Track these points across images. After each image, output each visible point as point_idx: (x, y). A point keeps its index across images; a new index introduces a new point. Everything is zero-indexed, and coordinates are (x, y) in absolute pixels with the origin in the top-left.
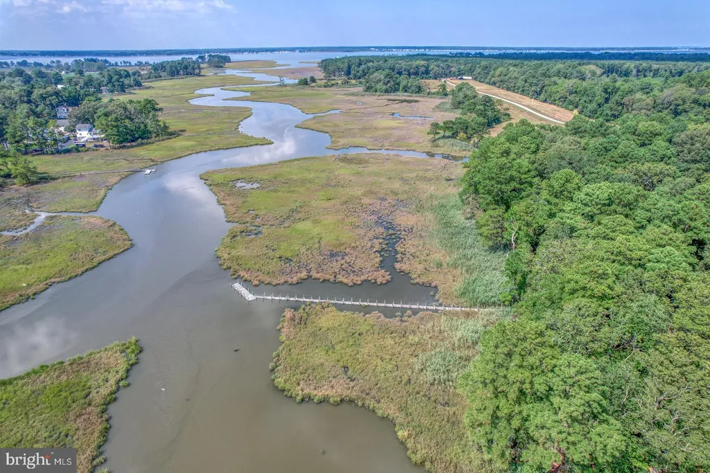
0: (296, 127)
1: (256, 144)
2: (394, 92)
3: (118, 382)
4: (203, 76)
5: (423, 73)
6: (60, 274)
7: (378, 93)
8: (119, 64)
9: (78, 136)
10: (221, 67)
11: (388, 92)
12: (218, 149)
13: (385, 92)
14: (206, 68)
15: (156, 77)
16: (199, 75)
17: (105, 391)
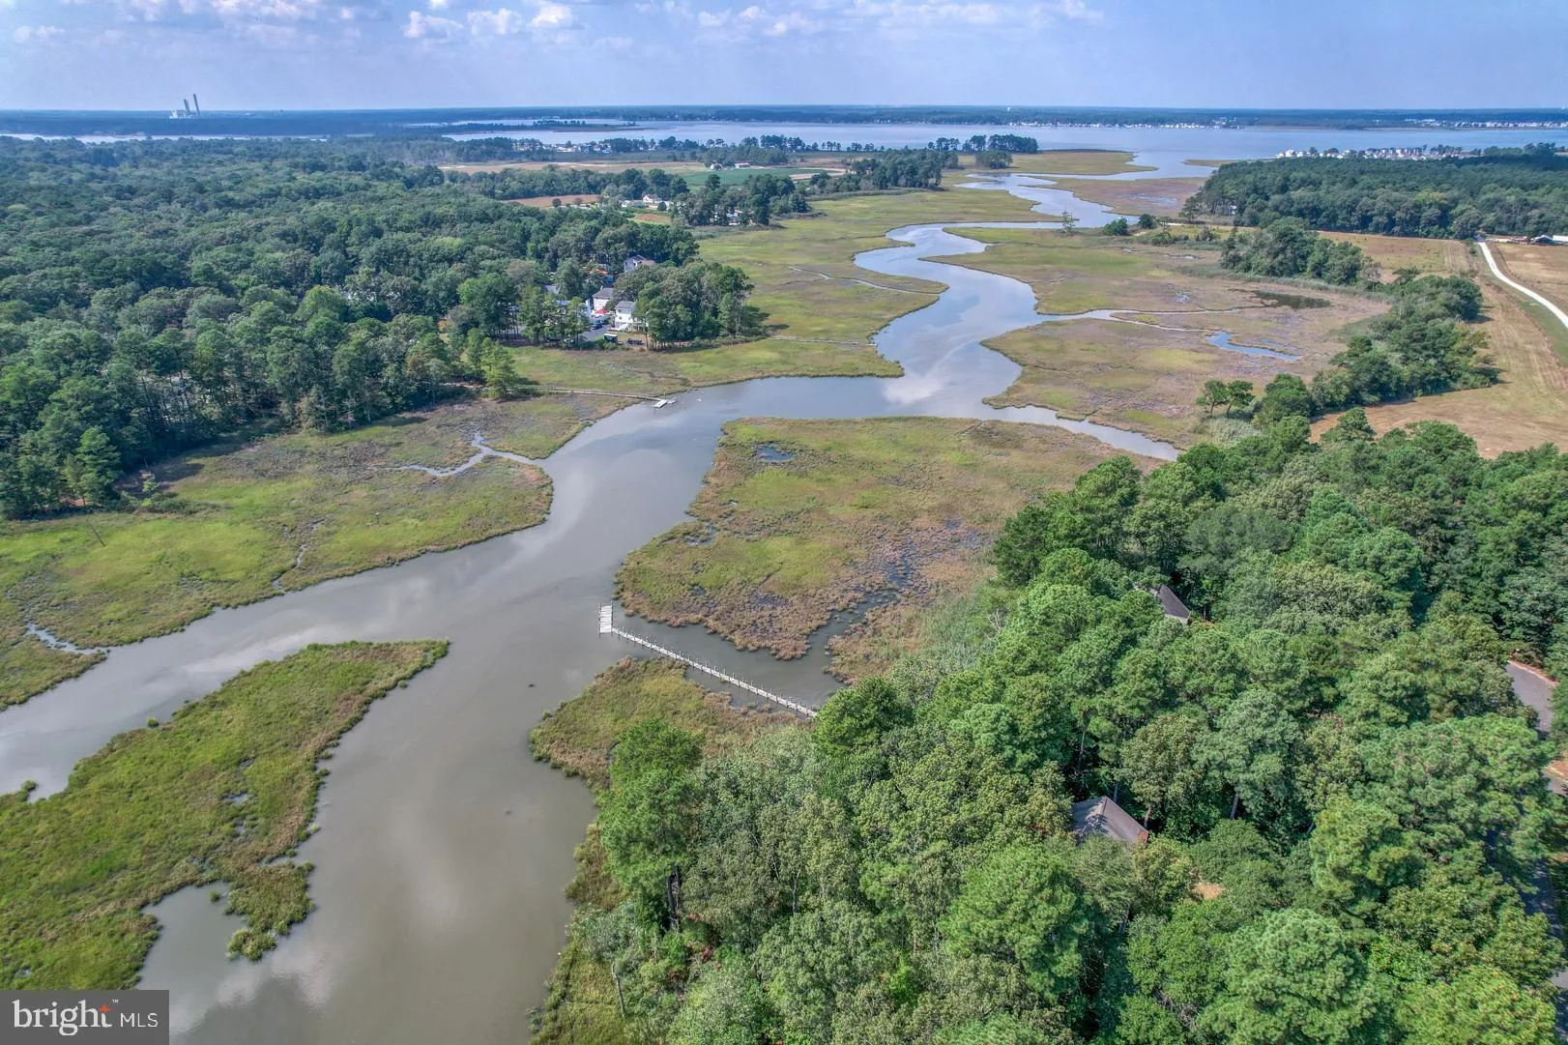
0: (983, 344)
1: (871, 375)
2: (1290, 275)
3: (398, 680)
4: (942, 190)
5: (1431, 223)
6: (440, 541)
7: (1251, 274)
8: (820, 147)
9: (617, 320)
10: (1002, 166)
11: (1275, 274)
12: (801, 376)
13: (1268, 273)
14: (970, 166)
15: (850, 190)
16: (935, 188)
17: (381, 684)
